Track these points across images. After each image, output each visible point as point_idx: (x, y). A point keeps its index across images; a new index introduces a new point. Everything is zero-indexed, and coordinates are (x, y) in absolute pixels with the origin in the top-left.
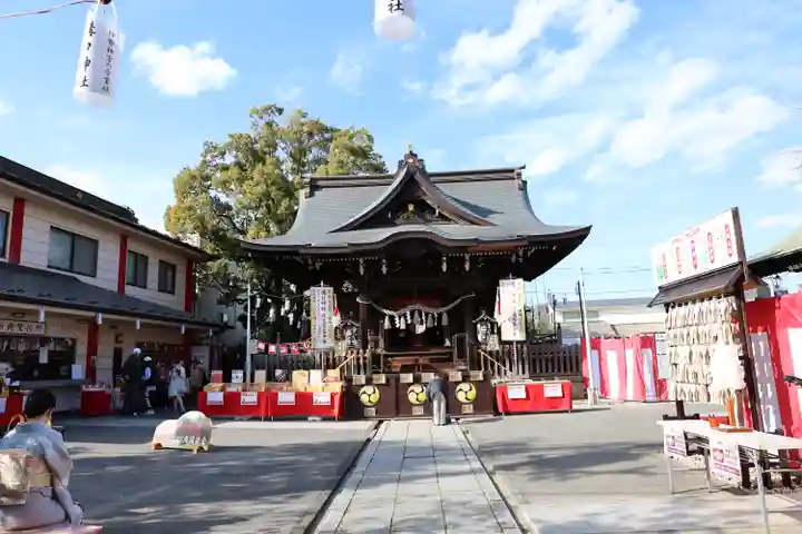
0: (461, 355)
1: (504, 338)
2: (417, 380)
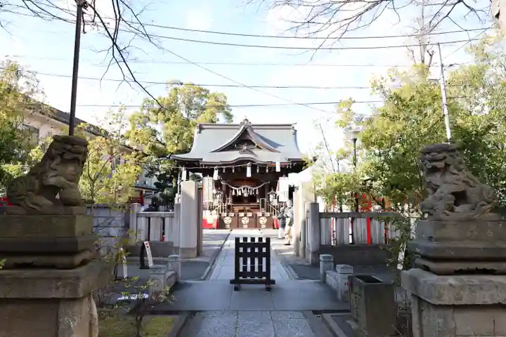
0: (263, 207)
1: (280, 200)
2: (245, 216)
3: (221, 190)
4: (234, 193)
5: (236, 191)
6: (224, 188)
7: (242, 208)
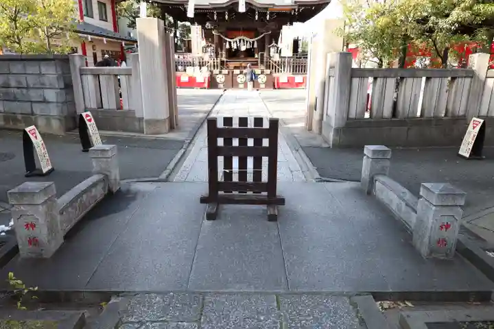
0: (262, 62)
1: (282, 55)
2: (241, 73)
3: (213, 42)
4: (228, 46)
5: (230, 43)
6: (216, 40)
7: (237, 64)
